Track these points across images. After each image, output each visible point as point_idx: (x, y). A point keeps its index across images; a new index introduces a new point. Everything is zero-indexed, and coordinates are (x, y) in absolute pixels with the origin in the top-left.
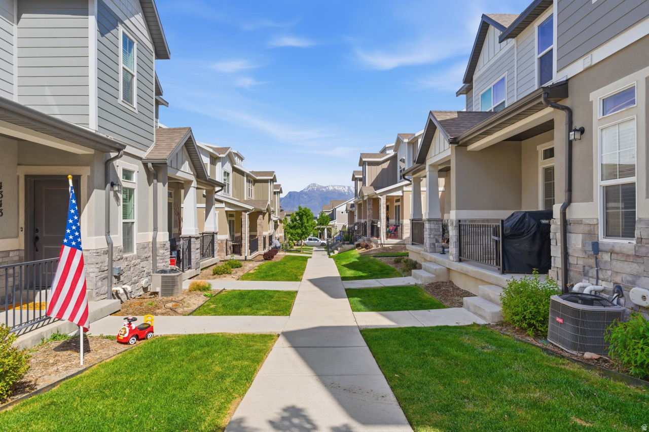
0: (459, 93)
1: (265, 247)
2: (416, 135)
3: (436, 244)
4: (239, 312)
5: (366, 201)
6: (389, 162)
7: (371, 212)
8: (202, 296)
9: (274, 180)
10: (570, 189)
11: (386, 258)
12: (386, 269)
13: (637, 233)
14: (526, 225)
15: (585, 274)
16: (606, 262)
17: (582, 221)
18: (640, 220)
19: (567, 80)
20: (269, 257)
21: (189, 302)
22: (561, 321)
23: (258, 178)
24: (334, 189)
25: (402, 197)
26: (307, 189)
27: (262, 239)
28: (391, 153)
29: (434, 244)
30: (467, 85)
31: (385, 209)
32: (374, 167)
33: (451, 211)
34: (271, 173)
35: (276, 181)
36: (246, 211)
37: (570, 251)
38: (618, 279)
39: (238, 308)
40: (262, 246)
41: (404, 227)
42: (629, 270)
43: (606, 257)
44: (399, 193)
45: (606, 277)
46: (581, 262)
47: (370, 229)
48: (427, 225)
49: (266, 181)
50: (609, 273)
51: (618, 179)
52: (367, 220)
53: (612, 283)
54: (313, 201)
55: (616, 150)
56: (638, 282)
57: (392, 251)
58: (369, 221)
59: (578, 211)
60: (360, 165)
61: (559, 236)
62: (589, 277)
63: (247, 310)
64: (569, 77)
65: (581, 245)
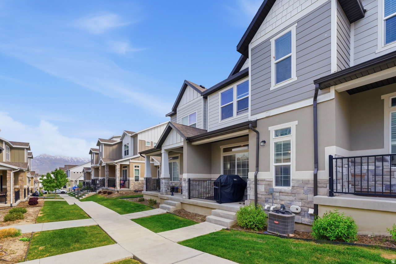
0: (167, 115)
1: (25, 196)
2: (137, 133)
3: (168, 190)
4: (71, 248)
5: (104, 166)
6: (117, 145)
7: (108, 173)
8: (17, 241)
9: (29, 149)
10: (257, 166)
11: (130, 199)
12: (141, 206)
13: (291, 184)
14: (229, 181)
15: (266, 201)
16: (277, 196)
17: (265, 180)
18: (293, 180)
19: (257, 120)
20: (34, 203)
21: (10, 248)
22: (277, 222)
23: (14, 146)
24: (61, 158)
25: (129, 165)
26: (39, 157)
27: (23, 190)
28: (118, 140)
29: (167, 191)
30: (173, 112)
31: (119, 172)
32: (108, 148)
33: (183, 174)
34: (27, 144)
35: (30, 150)
36: (11, 170)
37: (258, 192)
38: (283, 203)
39: (69, 245)
40: (23, 196)
41: (130, 182)
42: (288, 199)
43: (277, 194)
44: (127, 163)
45: (277, 202)
46: (263, 197)
47: (107, 183)
48: (163, 181)
49: (23, 149)
50: (279, 200)
51: (282, 163)
52: (105, 178)
53: (280, 205)
54: (44, 164)
55: (281, 151)
56: (292, 203)
57: (125, 195)
58: (106, 178)
59: (262, 175)
60: (97, 145)
61: (253, 186)
62: (268, 202)
63: (77, 245)
64: (257, 119)
65: (264, 189)
